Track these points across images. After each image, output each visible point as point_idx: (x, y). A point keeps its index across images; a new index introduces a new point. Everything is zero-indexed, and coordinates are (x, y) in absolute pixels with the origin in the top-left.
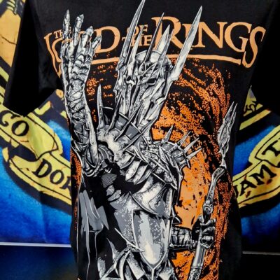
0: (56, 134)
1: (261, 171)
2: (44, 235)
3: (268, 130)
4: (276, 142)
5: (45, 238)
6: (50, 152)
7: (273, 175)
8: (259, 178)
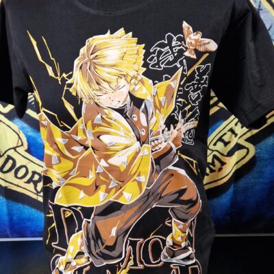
0: (21, 131)
1: (213, 160)
2: (8, 229)
3: (218, 124)
4: (225, 134)
5: (8, 232)
6: (14, 148)
7: (223, 164)
8: (211, 166)
